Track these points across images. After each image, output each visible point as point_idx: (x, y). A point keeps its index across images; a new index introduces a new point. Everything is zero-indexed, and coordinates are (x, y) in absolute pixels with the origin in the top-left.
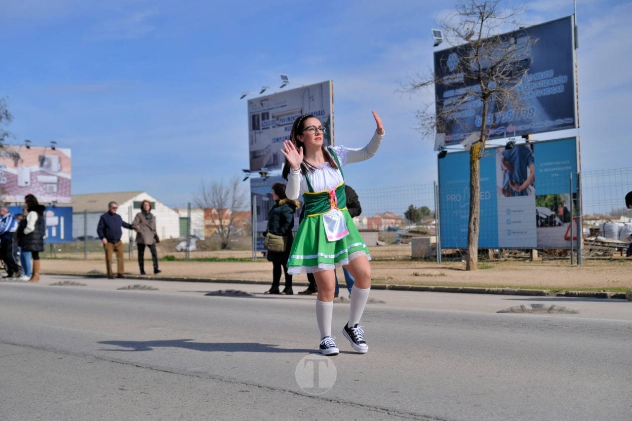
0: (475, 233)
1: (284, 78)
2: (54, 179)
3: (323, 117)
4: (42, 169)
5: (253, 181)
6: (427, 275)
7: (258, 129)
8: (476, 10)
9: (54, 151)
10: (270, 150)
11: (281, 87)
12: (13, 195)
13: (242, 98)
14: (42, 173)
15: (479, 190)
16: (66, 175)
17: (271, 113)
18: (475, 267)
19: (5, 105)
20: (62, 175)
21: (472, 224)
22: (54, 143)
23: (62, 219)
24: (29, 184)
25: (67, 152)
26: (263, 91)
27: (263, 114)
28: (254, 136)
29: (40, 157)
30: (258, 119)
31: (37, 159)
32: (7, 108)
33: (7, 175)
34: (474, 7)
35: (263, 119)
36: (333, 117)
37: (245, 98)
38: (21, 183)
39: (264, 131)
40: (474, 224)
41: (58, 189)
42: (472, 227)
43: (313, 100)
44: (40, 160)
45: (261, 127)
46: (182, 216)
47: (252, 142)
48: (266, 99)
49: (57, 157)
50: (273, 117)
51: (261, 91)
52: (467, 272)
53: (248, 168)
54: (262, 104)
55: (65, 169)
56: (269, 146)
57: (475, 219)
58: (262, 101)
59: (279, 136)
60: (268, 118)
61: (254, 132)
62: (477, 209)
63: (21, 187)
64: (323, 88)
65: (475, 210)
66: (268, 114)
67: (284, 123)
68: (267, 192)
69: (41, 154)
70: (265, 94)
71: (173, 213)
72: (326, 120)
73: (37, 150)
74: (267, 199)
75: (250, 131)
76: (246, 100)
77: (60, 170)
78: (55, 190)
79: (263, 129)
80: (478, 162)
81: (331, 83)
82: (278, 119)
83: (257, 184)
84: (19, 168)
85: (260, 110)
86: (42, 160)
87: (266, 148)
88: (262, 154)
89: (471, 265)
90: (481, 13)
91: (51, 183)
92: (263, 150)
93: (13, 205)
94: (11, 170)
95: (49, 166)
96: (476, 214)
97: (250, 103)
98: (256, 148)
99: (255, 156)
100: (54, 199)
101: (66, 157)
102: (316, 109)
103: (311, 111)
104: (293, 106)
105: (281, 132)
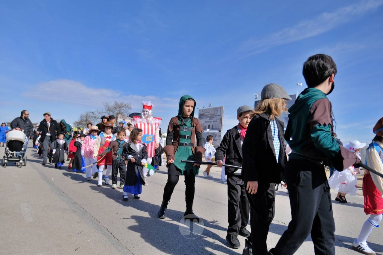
1: (210, 104)
10: (204, 125)
11: (209, 107)
17: (205, 114)
27: (203, 114)
30: (201, 115)
35: (203, 115)
36: (223, 117)
43: (218, 111)
48: (204, 110)
50: (206, 115)
56: (203, 123)
58: (203, 110)
59: (207, 121)
60: (204, 115)
64: (221, 108)
66: (204, 114)
70: (204, 108)
72: (221, 118)
79: (202, 118)
81: (223, 107)
85: (202, 113)
97: (199, 110)
102: (219, 114)
103: (217, 114)
104: (212, 113)
105: (208, 120)
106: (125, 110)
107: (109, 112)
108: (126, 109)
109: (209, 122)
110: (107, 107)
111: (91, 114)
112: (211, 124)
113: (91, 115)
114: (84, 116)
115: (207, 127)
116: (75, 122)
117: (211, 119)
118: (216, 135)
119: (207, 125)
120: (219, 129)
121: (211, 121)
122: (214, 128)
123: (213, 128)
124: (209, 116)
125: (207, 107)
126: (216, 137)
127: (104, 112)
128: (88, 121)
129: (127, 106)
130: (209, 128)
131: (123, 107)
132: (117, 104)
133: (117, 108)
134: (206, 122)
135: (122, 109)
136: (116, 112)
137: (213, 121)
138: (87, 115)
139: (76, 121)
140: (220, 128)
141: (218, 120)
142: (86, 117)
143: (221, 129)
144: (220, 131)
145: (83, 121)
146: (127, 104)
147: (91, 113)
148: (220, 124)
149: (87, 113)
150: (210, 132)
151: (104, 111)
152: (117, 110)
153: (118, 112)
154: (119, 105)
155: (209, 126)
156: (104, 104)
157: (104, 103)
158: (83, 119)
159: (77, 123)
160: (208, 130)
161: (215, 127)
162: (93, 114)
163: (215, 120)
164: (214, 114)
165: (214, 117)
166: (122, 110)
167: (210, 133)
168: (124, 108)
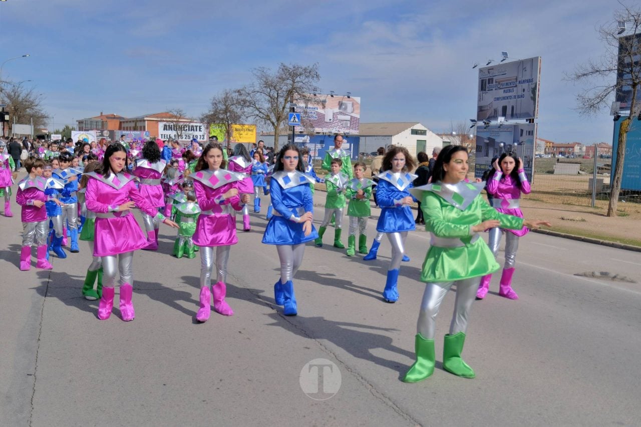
0: (617, 189)
1: (505, 54)
2: (348, 118)
3: (532, 84)
4: (341, 111)
5: (478, 127)
6: (571, 220)
7: (485, 90)
8: (632, 18)
9: (349, 99)
10: (492, 106)
11: (502, 61)
12: (321, 127)
13: (474, 68)
14: (341, 113)
15: (624, 156)
16: (357, 115)
17: (495, 78)
18: (614, 214)
19: (316, 69)
20: (353, 115)
21: (615, 182)
22: (350, 93)
23: (352, 145)
24: (332, 121)
25: (358, 99)
26: (489, 63)
27: (489, 80)
28: (481, 95)
29: (339, 102)
30: (485, 82)
31: (337, 104)
32: (317, 71)
33: (318, 114)
34: (630, 15)
35: (489, 83)
36: (539, 84)
37: (476, 68)
38: (327, 120)
39: (488, 92)
40: (617, 182)
41: (350, 124)
42: (615, 184)
43: (526, 71)
44: (339, 104)
45: (487, 89)
46: (444, 141)
47: (480, 99)
48: (492, 68)
49: (351, 102)
50: (496, 82)
51: (487, 63)
52: (608, 217)
53: (475, 118)
54: (489, 73)
55: (356, 111)
56: (491, 103)
57: (618, 178)
58: (490, 69)
59: (499, 97)
60: (492, 83)
61: (482, 92)
62: (621, 171)
63: (327, 123)
65: (619, 172)
66: (492, 79)
67: (503, 87)
68: (489, 136)
69: (341, 100)
70: (490, 65)
71: (439, 138)
72: (533, 86)
73: (337, 98)
74: (488, 141)
75: (479, 91)
76: (477, 69)
77: (352, 112)
78: (349, 125)
79: (488, 90)
80: (625, 135)
81: (539, 58)
82: (499, 84)
83: (481, 130)
84: (326, 110)
85: (487, 76)
86: (341, 105)
87: (489, 105)
88: (486, 108)
89: (611, 212)
90: (636, 21)
91: (346, 121)
92: (487, 106)
93: (321, 134)
94: (321, 111)
95: (346, 109)
96: (619, 175)
97: (481, 71)
98: (483, 104)
99: (481, 110)
100: (347, 131)
101: (357, 103)
102: (528, 77)
103: (524, 79)
104: (511, 74)
105: (501, 93)
106: (304, 82)
107: (269, 90)
108: (307, 80)
109: (504, 98)
110: (264, 80)
111: (235, 95)
112: (509, 104)
113: (236, 98)
114: (220, 102)
115: (500, 111)
116: (203, 115)
117: (510, 91)
118: (522, 131)
119: (499, 105)
120: (530, 116)
121: (510, 97)
122: (516, 114)
123: (514, 113)
124: (502, 85)
125: (497, 61)
126: (521, 135)
127: (258, 92)
128: (230, 111)
129: (310, 72)
130: (504, 114)
131: (301, 74)
132: (285, 69)
133: (288, 79)
134: (498, 99)
135: (298, 79)
136: (285, 88)
137: (515, 97)
138: (226, 100)
139: (204, 113)
140: (532, 114)
141: (526, 93)
142: (226, 101)
143: (534, 115)
144: (531, 121)
145: (219, 113)
146: (308, 67)
147: (235, 92)
148: (532, 101)
149: (227, 94)
150: (506, 123)
151: (257, 89)
152: (287, 85)
153: (290, 87)
154: (291, 70)
155: (505, 109)
156: (255, 72)
157: (256, 69)
158: (219, 109)
159: (207, 117)
160: (501, 120)
161: (518, 112)
162: (241, 95)
163: (520, 93)
164: (516, 79)
165: (516, 86)
166: (298, 82)
167: (507, 125)
168: (303, 77)
